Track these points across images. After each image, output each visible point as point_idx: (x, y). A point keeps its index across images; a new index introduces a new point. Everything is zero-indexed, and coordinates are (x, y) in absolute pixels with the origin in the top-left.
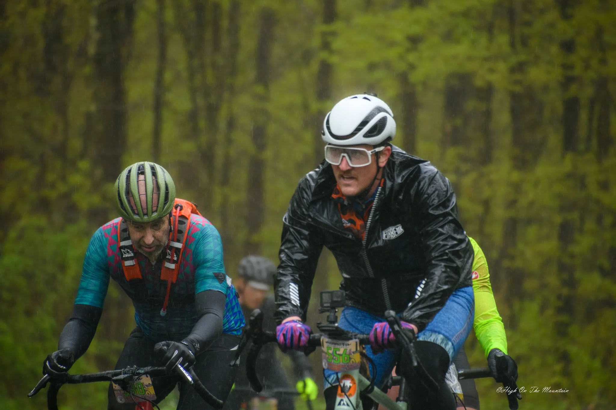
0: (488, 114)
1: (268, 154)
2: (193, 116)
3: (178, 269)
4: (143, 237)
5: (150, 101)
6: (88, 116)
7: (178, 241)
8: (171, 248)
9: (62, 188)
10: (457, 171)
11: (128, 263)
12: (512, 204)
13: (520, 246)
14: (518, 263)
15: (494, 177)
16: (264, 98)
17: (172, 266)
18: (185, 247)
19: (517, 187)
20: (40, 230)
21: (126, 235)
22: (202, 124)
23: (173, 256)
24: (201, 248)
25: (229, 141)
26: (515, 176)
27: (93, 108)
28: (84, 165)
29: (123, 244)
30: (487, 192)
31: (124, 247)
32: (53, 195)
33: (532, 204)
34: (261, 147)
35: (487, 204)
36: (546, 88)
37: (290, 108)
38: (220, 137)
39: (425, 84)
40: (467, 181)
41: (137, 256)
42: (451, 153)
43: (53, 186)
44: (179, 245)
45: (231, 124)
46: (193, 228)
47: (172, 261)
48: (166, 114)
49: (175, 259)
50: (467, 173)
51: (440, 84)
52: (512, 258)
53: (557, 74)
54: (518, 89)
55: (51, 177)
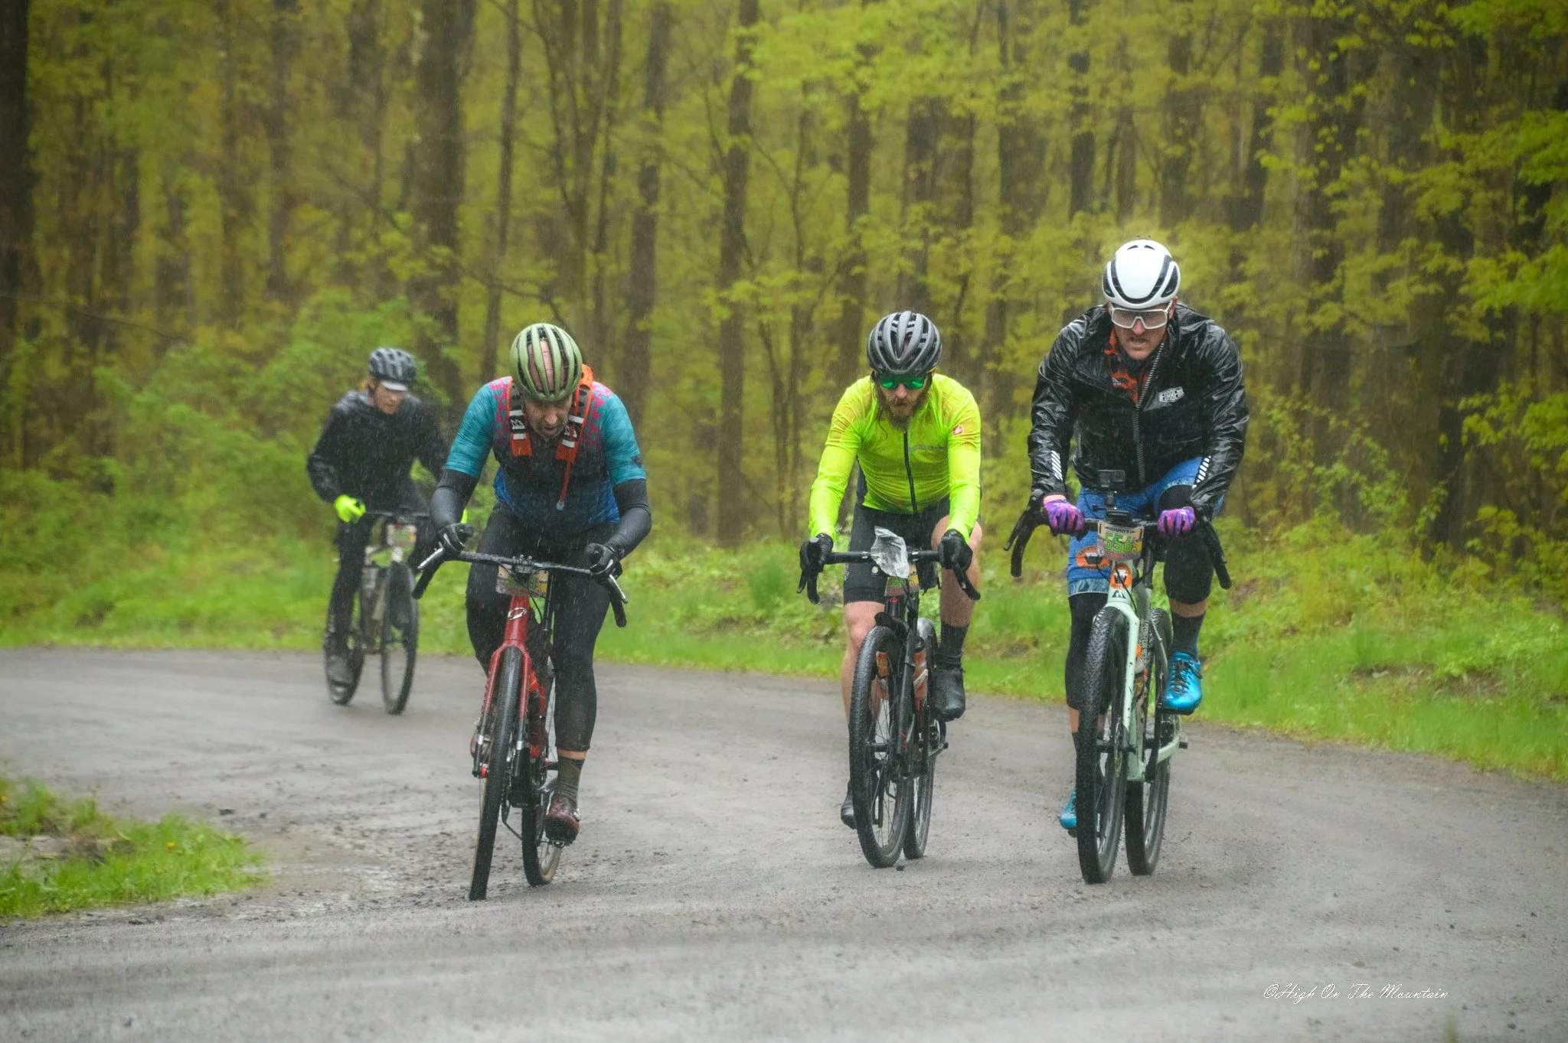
0: (968, 155)
1: (661, 208)
2: (556, 152)
3: (579, 448)
4: (544, 417)
5: (498, 130)
6: (410, 150)
7: (579, 415)
8: (571, 423)
9: (373, 249)
10: (924, 235)
11: (517, 437)
12: (1000, 282)
13: (1010, 340)
14: (1007, 366)
15: (975, 243)
16: (655, 129)
17: (572, 444)
18: (586, 422)
19: (1007, 259)
20: (342, 307)
21: (516, 403)
22: (569, 163)
23: (572, 433)
24: (612, 428)
25: (606, 188)
26: (1005, 243)
27: (417, 138)
28: (403, 218)
29: (512, 413)
30: (964, 265)
31: (514, 418)
32: (359, 258)
33: (1026, 282)
34: (651, 198)
35: (964, 281)
36: (1049, 122)
37: (691, 144)
38: (595, 181)
39: (881, 112)
40: (937, 249)
41: (528, 430)
42: (916, 210)
43: (360, 247)
44: (580, 420)
45: (610, 165)
46: (597, 402)
47: (570, 438)
48: (518, 148)
49: (575, 436)
50: (937, 239)
51: (902, 113)
52: (998, 359)
53: (1064, 101)
54: (1007, 120)
55: (357, 234)
